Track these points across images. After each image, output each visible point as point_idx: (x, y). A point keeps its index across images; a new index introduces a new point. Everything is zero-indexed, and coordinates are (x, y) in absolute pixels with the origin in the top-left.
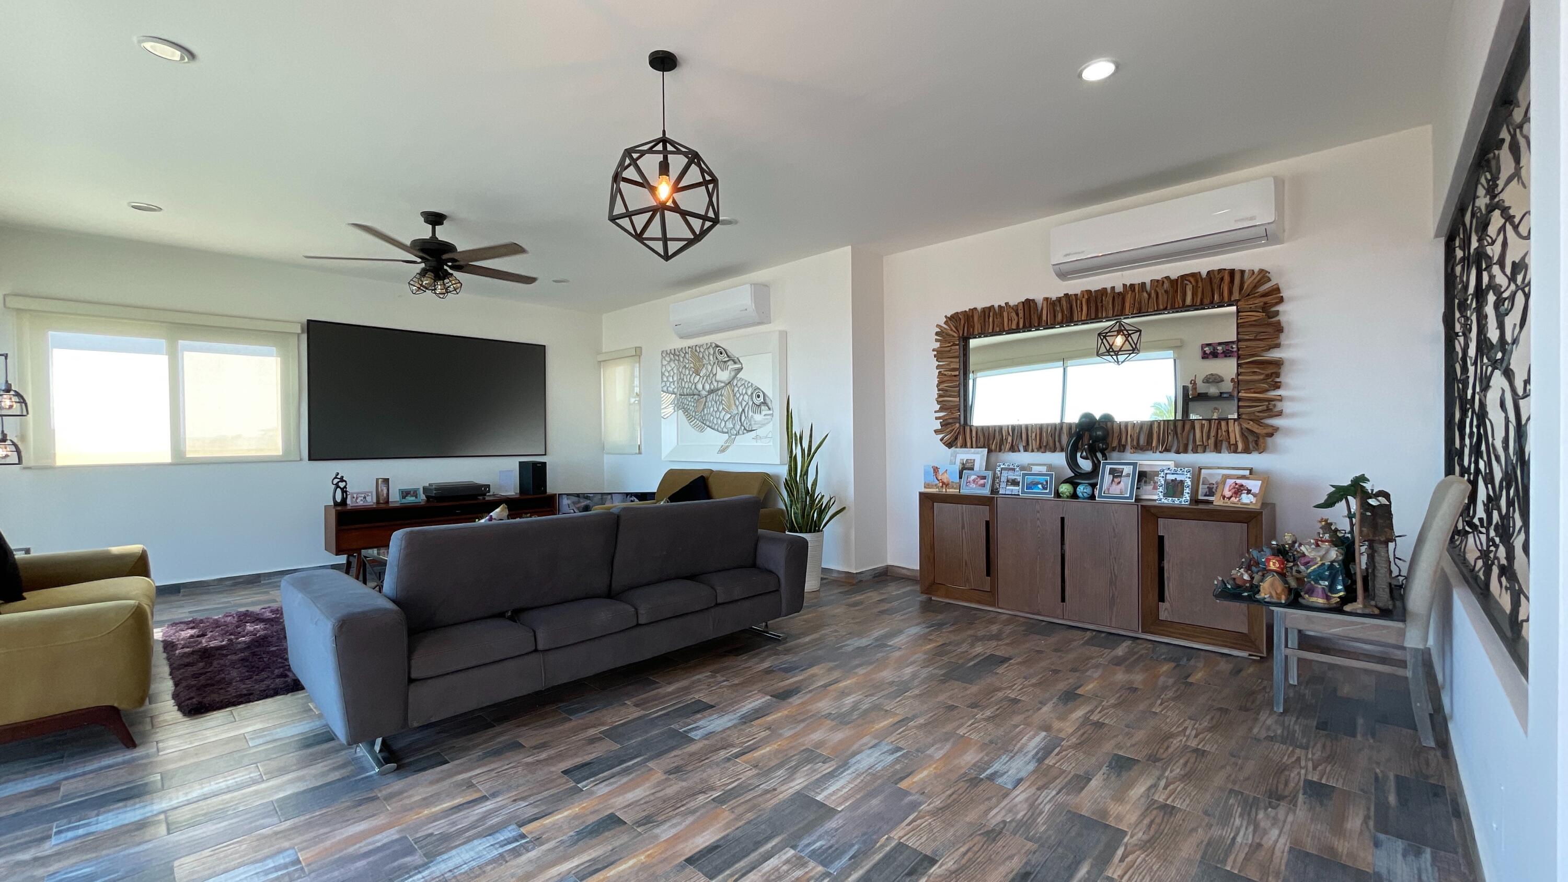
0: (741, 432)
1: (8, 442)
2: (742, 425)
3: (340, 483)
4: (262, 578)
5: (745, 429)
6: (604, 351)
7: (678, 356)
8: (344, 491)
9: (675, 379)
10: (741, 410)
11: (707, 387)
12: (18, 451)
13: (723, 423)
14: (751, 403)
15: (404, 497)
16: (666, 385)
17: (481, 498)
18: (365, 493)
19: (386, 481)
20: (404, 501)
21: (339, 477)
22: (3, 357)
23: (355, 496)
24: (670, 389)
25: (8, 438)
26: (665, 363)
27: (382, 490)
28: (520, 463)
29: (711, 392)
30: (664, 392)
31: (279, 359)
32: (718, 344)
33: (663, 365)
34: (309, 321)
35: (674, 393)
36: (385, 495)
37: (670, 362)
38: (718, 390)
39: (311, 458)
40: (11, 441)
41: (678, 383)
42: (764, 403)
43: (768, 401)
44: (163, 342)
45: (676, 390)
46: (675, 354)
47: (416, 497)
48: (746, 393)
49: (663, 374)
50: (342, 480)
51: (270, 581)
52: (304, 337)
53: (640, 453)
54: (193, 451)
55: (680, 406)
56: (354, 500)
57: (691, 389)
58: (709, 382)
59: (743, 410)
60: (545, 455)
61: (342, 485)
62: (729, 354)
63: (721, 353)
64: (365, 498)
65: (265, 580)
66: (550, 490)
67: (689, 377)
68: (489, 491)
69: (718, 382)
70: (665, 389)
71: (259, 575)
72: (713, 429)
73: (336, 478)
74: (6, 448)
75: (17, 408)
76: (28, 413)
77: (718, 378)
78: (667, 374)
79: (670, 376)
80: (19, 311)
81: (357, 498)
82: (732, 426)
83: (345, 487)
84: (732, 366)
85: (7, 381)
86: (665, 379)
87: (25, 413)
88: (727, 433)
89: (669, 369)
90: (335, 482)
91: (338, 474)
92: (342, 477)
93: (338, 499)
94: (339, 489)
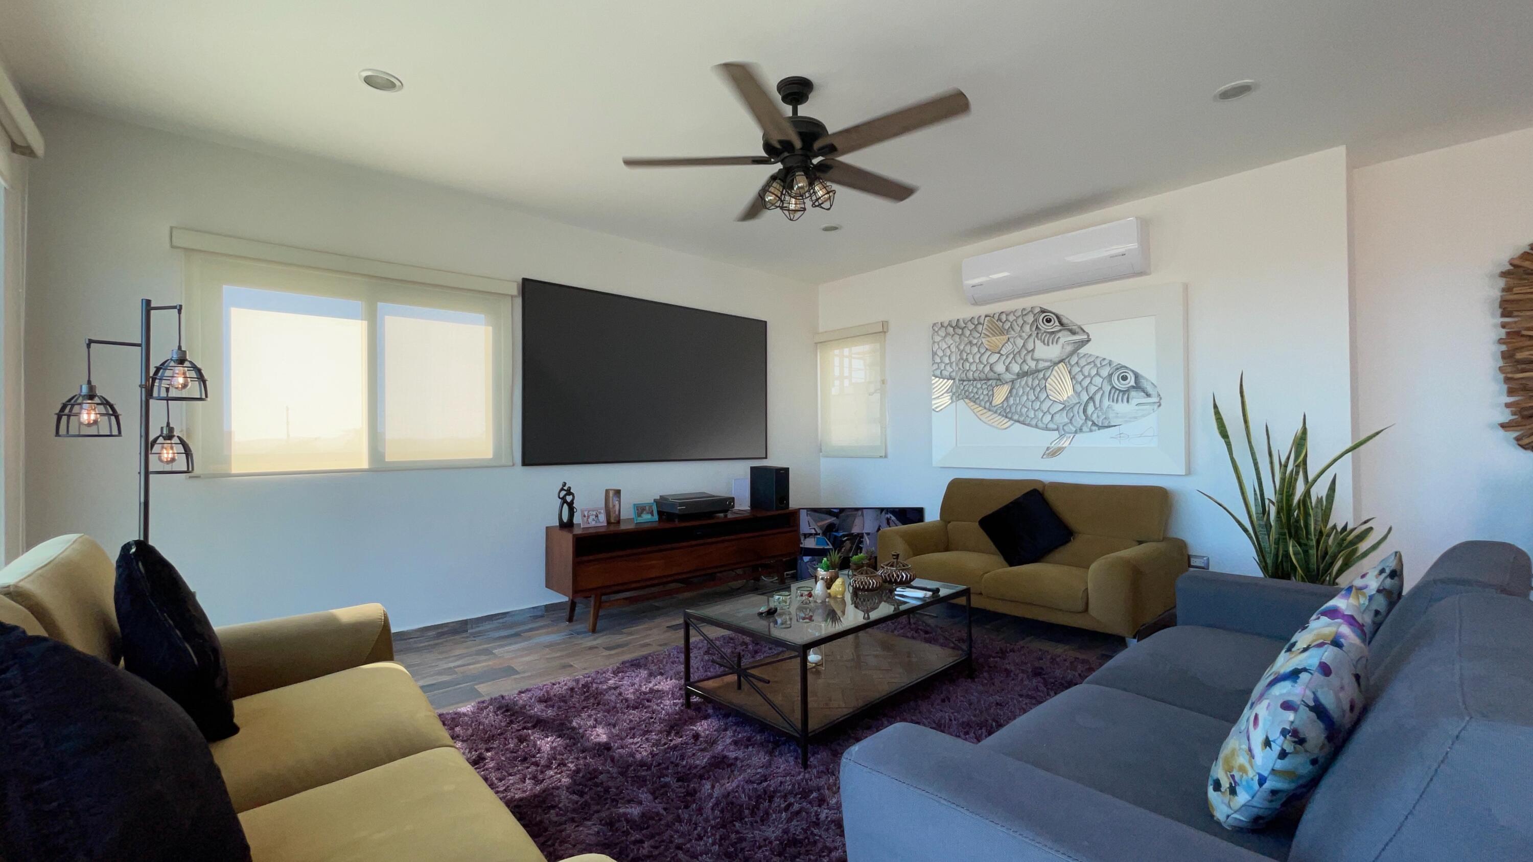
0: (1085, 429)
1: (175, 440)
2: (1087, 418)
3: (567, 497)
4: (469, 626)
5: (1094, 424)
6: (821, 330)
7: (963, 329)
8: (571, 505)
9: (953, 359)
10: (1085, 397)
11: (1016, 368)
12: (188, 452)
13: (1048, 417)
14: (1107, 388)
15: (639, 515)
16: (938, 368)
17: (722, 515)
18: (596, 510)
19: (618, 493)
20: (640, 520)
21: (566, 487)
22: (176, 311)
23: (586, 514)
24: (946, 373)
25: (175, 433)
26: (938, 339)
27: (614, 506)
28: (753, 469)
29: (1022, 375)
30: (936, 377)
31: (490, 328)
32: (1045, 307)
33: (934, 342)
34: (525, 281)
35: (950, 378)
36: (617, 513)
37: (945, 337)
38: (1039, 371)
39: (525, 463)
40: (178, 437)
41: (957, 365)
42: (1138, 387)
43: (1145, 384)
44: (359, 305)
45: (954, 374)
46: (957, 327)
47: (653, 515)
48: (1098, 374)
49: (934, 354)
50: (569, 492)
51: (477, 629)
52: (519, 302)
53: (886, 457)
54: (393, 455)
55: (958, 394)
56: (585, 519)
57: (982, 371)
58: (1020, 361)
59: (1091, 398)
60: (766, 458)
61: (569, 498)
62: (1064, 321)
63: (1049, 321)
64: (597, 516)
65: (472, 628)
66: (794, 503)
67: (978, 355)
68: (733, 506)
69: (1037, 360)
70: (938, 372)
71: (465, 623)
72: (1028, 425)
73: (562, 489)
74: (172, 448)
75: (194, 389)
76: (206, 396)
77: (1037, 355)
78: (940, 353)
79: (945, 355)
80: (189, 251)
81: (588, 517)
82: (1066, 420)
83: (572, 501)
84: (1065, 338)
85: (180, 347)
86: (938, 360)
87: (204, 397)
88: (1057, 429)
89: (945, 346)
90: (561, 496)
91: (565, 484)
92: (570, 488)
93: (565, 518)
94: (565, 505)
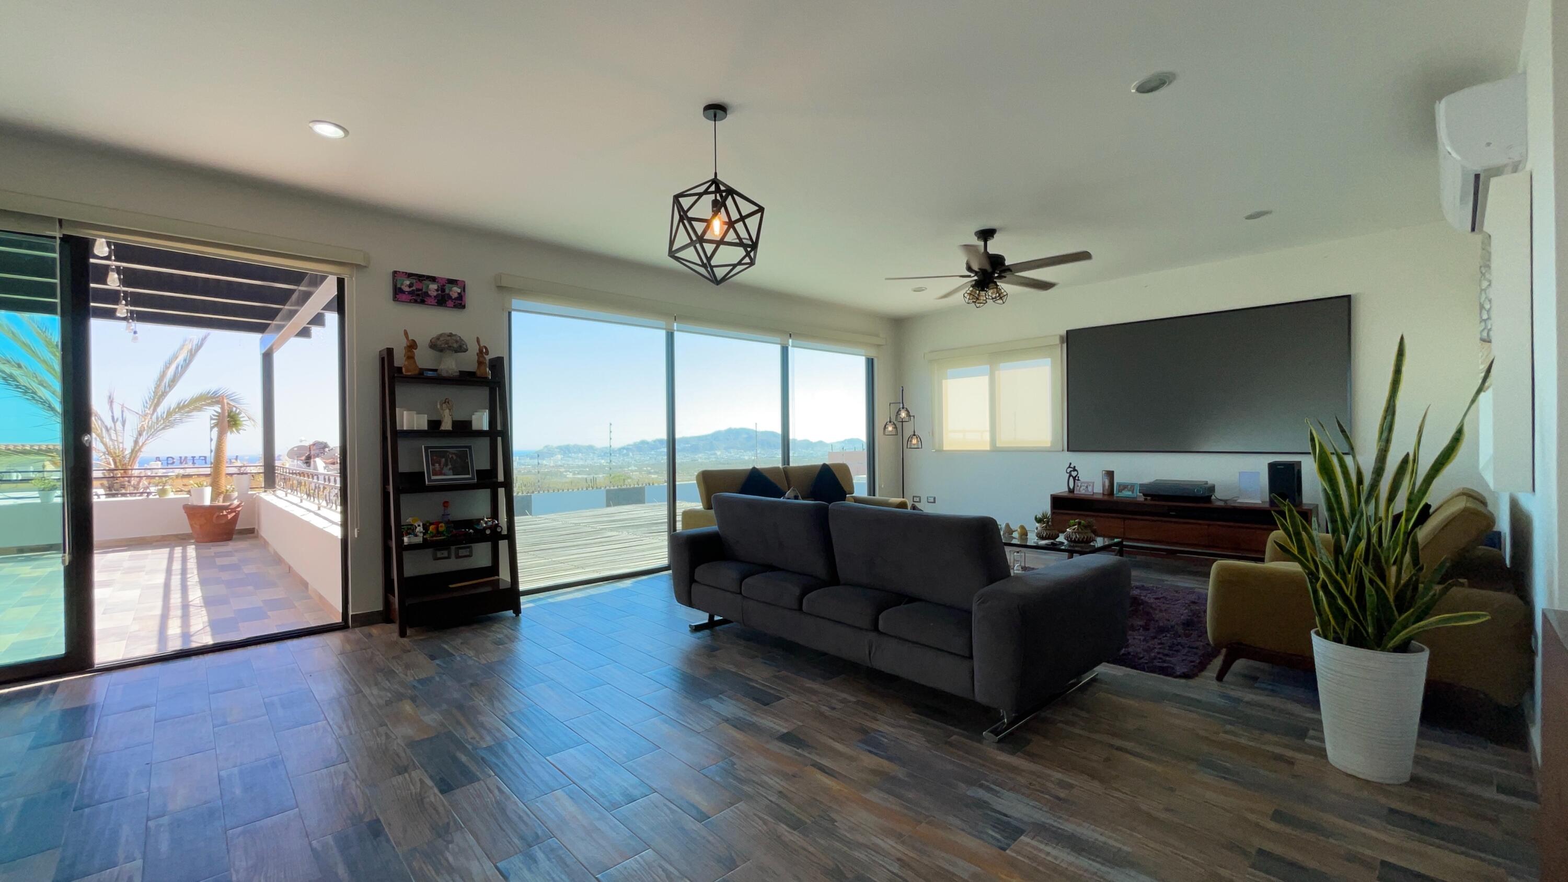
3: (1073, 472)
8: (1075, 479)
12: (920, 441)
15: (1121, 491)
18: (1088, 483)
19: (1114, 474)
20: (1120, 495)
21: (1072, 466)
36: (1110, 487)
39: (1070, 451)
44: (986, 368)
47: (1133, 492)
50: (1075, 470)
52: (1064, 347)
54: (1001, 442)
61: (1074, 474)
64: (1087, 487)
73: (1069, 467)
74: (916, 439)
81: (1081, 486)
83: (1077, 476)
90: (1070, 472)
91: (1071, 464)
92: (1075, 467)
93: (1071, 487)
94: (1071, 478)
